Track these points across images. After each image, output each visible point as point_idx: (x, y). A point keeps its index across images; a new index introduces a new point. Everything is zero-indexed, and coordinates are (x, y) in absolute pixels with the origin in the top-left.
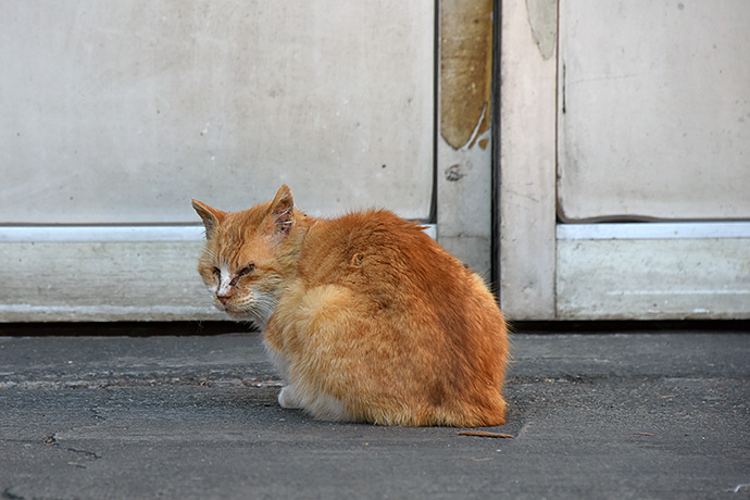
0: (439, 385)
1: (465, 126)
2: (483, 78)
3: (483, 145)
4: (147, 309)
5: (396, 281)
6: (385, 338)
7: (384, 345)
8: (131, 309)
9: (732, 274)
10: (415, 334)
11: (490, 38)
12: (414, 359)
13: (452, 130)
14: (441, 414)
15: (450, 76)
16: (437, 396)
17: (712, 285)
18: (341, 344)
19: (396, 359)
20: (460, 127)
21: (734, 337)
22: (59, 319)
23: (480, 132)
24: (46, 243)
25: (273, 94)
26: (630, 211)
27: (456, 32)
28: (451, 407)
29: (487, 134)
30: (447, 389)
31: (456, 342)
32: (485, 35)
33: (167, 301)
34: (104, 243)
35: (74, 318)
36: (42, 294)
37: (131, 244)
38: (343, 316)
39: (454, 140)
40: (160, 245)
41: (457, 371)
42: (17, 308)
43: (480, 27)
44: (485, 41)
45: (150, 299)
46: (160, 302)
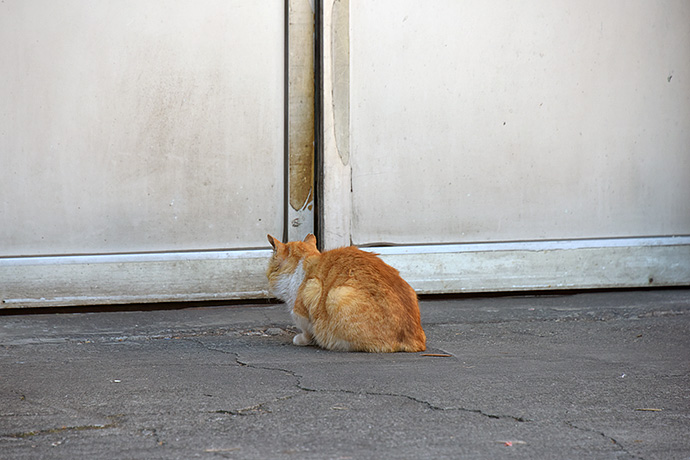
0: (402, 331)
1: (301, 199)
2: (310, 175)
3: (310, 208)
4: (144, 297)
5: (376, 282)
6: (377, 311)
7: (376, 314)
8: (137, 297)
9: (432, 272)
10: (391, 308)
11: (313, 154)
12: (390, 320)
13: (295, 201)
14: (403, 346)
15: (293, 174)
16: (401, 337)
17: (423, 277)
18: (356, 316)
19: (382, 321)
20: (299, 200)
21: (437, 303)
22: (101, 303)
23: (309, 202)
24: (95, 263)
25: (205, 184)
26: (383, 241)
27: (296, 151)
28: (407, 342)
29: (312, 202)
30: (406, 333)
31: (409, 310)
32: (311, 153)
33: (155, 292)
34: (123, 263)
35: (109, 303)
36: (93, 290)
37: (137, 263)
38: (354, 302)
39: (296, 206)
40: (152, 263)
41: (410, 324)
42: (79, 298)
43: (308, 149)
44: (310, 156)
45: (147, 291)
46: (152, 293)
